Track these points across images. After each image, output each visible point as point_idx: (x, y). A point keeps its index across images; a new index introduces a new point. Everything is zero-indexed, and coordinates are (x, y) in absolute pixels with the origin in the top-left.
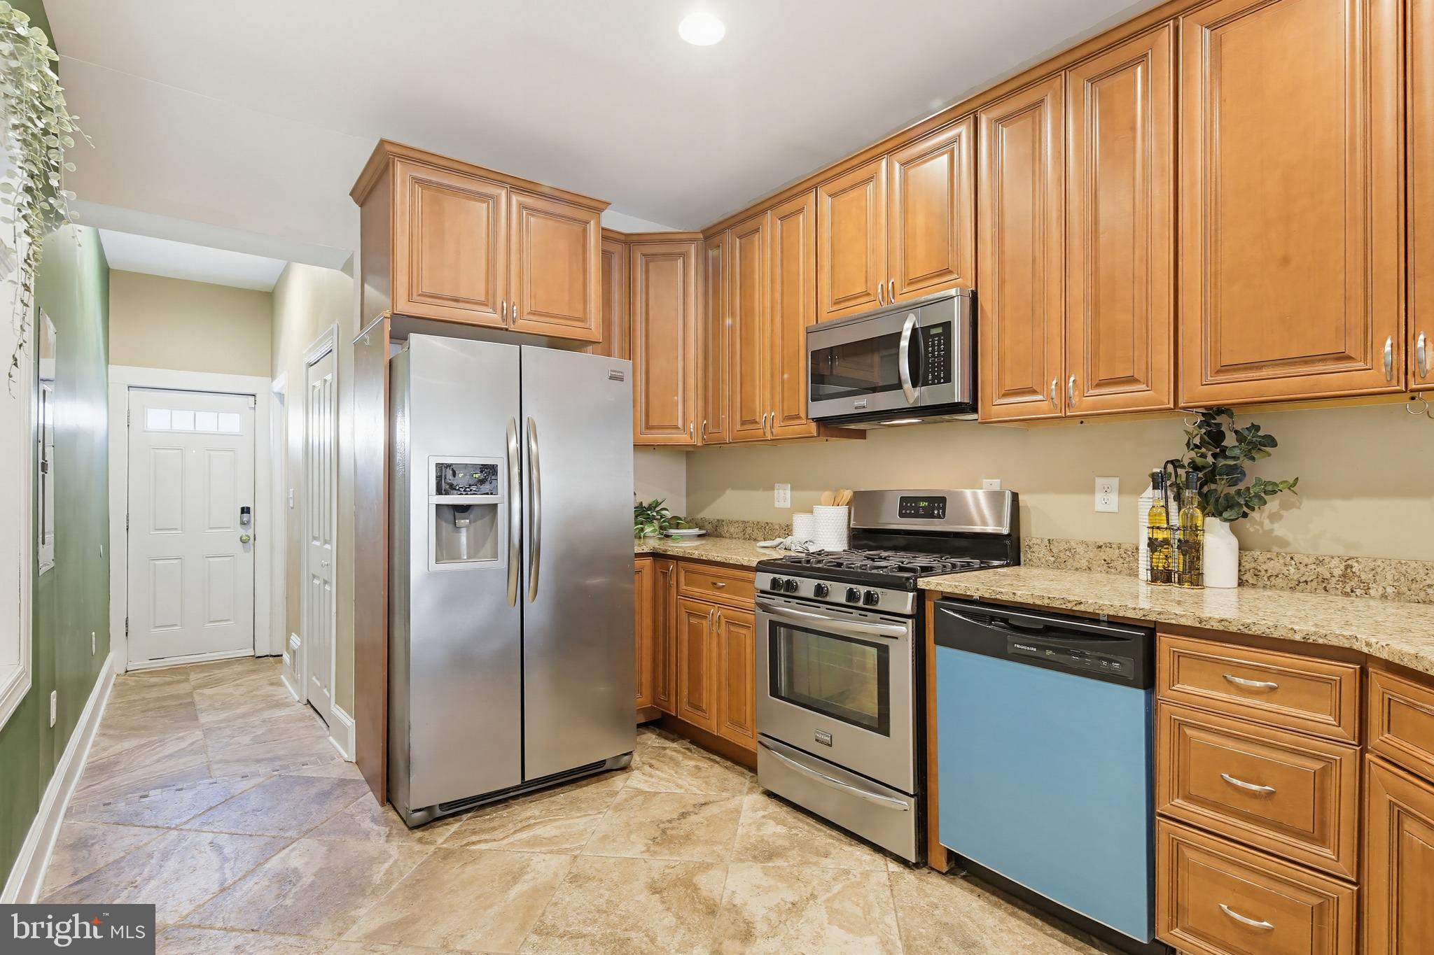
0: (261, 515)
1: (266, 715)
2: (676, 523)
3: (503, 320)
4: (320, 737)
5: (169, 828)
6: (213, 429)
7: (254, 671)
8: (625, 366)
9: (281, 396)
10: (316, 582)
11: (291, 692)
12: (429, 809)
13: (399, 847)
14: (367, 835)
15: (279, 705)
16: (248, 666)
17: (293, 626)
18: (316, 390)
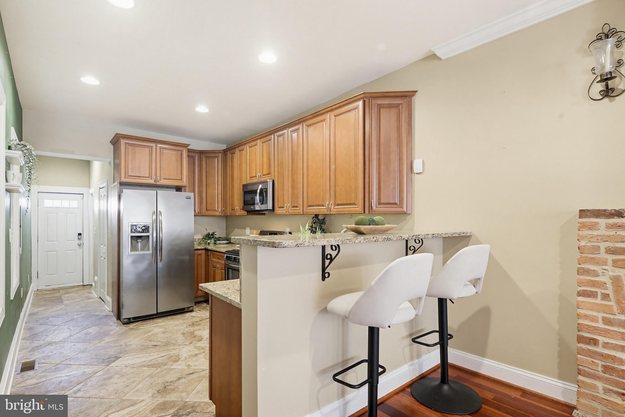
0: (85, 236)
1: (86, 301)
2: (219, 239)
3: (154, 182)
4: (102, 306)
5: (56, 325)
6: (68, 206)
7: (83, 290)
8: (192, 195)
9: (92, 194)
10: (102, 258)
11: (95, 295)
12: (129, 319)
13: (119, 328)
14: (111, 326)
15: (90, 298)
16: (81, 288)
17: (95, 274)
18: (102, 197)
